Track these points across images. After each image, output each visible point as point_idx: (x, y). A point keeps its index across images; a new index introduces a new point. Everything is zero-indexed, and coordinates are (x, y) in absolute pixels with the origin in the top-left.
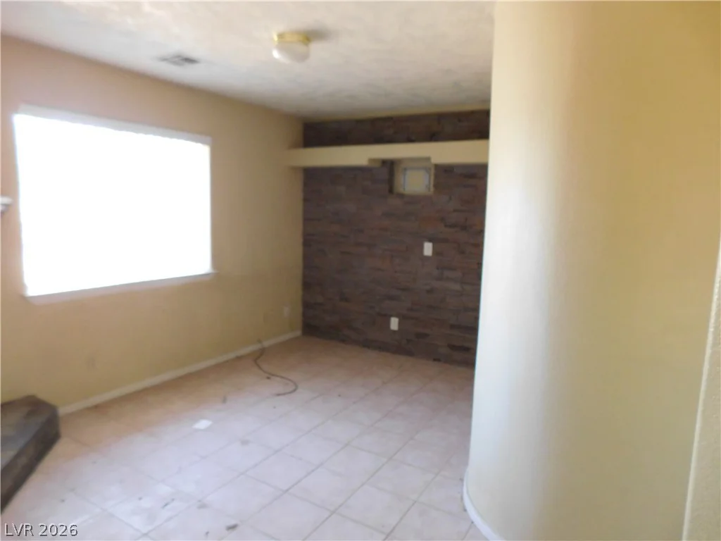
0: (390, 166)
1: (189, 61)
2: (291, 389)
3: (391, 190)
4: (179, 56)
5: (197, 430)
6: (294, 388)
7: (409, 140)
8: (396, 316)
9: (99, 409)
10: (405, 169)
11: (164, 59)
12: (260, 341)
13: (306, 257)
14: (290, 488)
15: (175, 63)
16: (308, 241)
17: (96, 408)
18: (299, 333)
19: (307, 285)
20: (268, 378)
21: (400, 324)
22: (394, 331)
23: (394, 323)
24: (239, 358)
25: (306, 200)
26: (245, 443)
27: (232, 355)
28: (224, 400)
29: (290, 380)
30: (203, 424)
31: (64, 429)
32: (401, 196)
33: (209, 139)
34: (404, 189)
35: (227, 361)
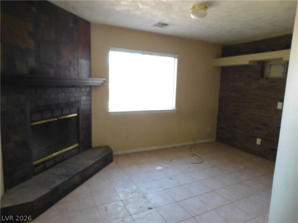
0: (263, 64)
1: (164, 25)
2: (200, 162)
3: (262, 76)
4: (159, 23)
5: (156, 170)
6: (201, 162)
7: (274, 50)
8: (260, 138)
9: (128, 155)
10: (271, 65)
11: (155, 25)
12: (194, 141)
13: (220, 107)
14: (179, 201)
15: (159, 26)
16: (222, 100)
17: (128, 154)
18: (214, 140)
19: (219, 119)
20: (192, 156)
21: (261, 142)
22: (258, 145)
23: (259, 141)
24: (184, 146)
25: (221, 81)
26: (171, 178)
27: (182, 144)
28: (171, 161)
29: (201, 158)
30: (159, 168)
31: (114, 159)
32: (268, 78)
33: (177, 56)
34: (269, 75)
35: (180, 146)
